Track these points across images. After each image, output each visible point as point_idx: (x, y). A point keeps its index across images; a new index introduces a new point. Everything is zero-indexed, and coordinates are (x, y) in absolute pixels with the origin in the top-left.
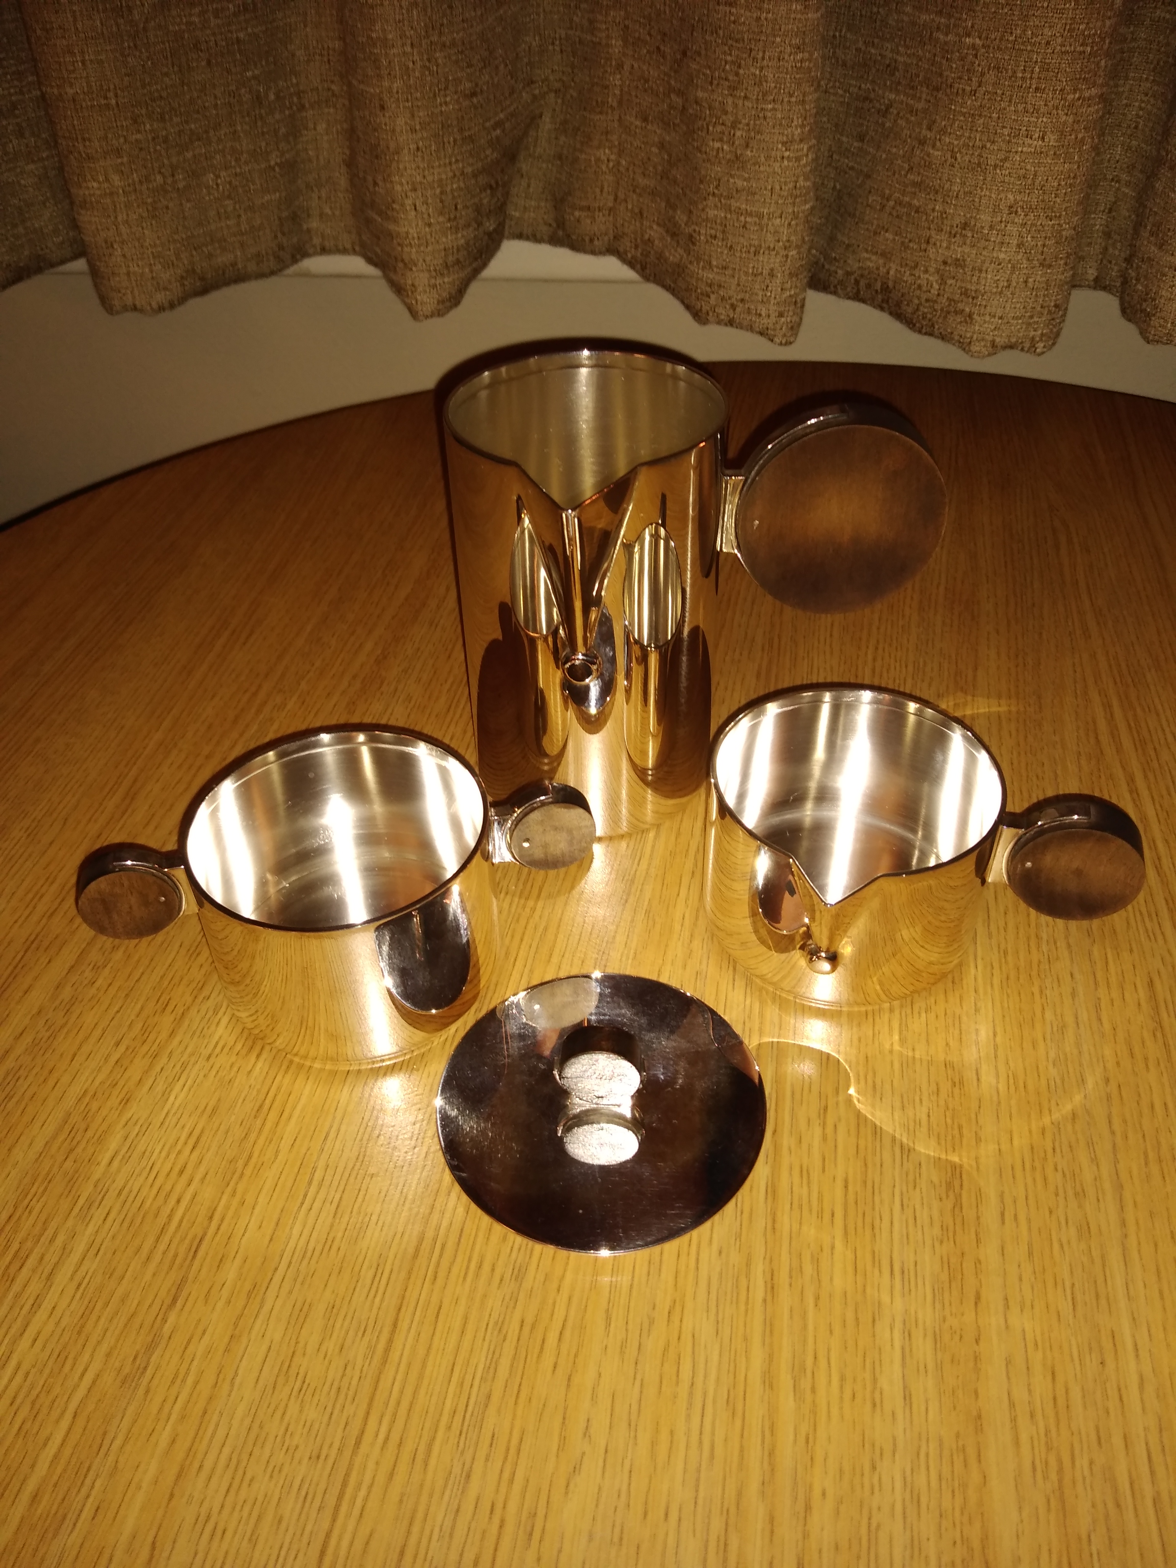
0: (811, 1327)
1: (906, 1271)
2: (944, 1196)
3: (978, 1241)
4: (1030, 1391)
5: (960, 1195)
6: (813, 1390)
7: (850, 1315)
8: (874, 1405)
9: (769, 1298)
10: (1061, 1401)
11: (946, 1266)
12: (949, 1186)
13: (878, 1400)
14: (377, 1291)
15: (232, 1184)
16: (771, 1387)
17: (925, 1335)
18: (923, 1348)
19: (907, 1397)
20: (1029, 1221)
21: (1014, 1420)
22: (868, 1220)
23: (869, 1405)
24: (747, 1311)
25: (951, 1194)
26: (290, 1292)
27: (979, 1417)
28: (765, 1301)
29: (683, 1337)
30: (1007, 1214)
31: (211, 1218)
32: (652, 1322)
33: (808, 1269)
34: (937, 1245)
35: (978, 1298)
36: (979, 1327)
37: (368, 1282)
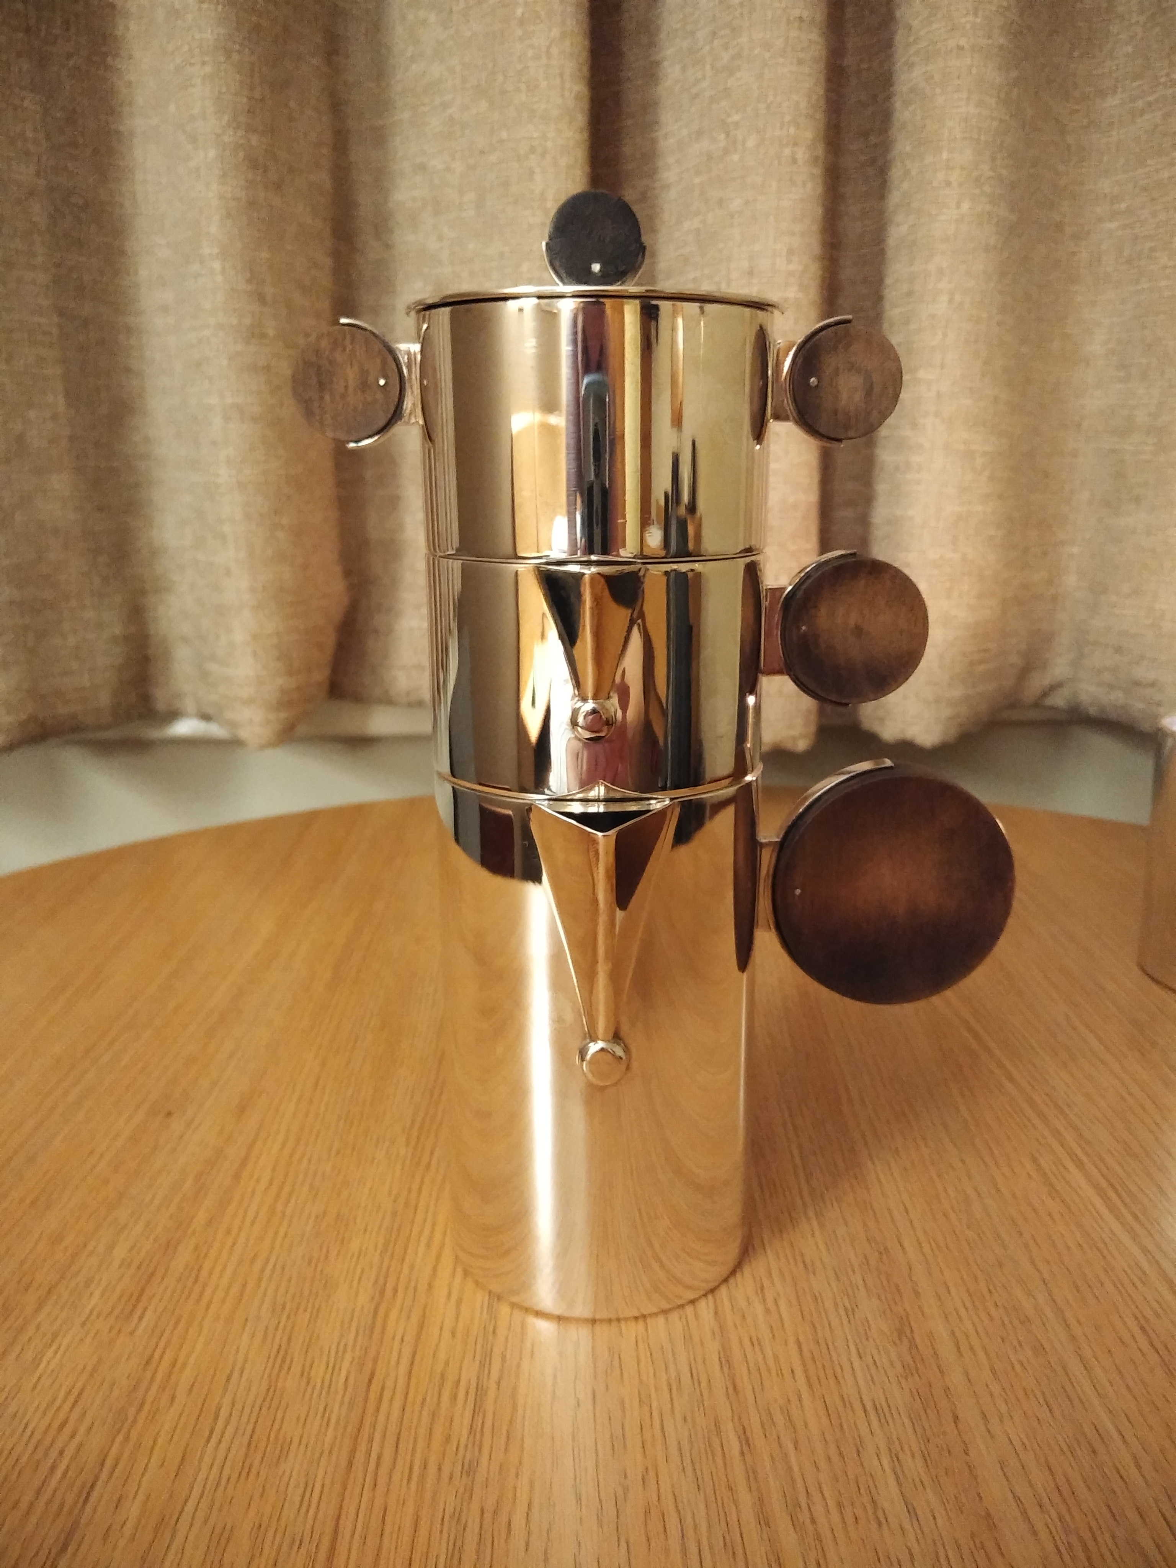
0: (796, 1468)
1: (878, 1406)
2: (898, 1342)
3: (941, 1372)
4: (1031, 1486)
5: (914, 1339)
6: (813, 1521)
7: (833, 1451)
8: (880, 1524)
9: (745, 1448)
10: (1065, 1489)
11: (917, 1397)
12: (900, 1333)
13: (882, 1519)
14: (309, 1505)
15: (125, 1430)
16: (768, 1525)
17: (913, 1456)
18: (914, 1467)
19: (911, 1511)
20: (985, 1349)
21: (1024, 1513)
22: (830, 1372)
23: (874, 1525)
24: (725, 1464)
25: (904, 1338)
26: (206, 1520)
27: (989, 1515)
28: (742, 1453)
29: (663, 1498)
30: (962, 1348)
31: (102, 1464)
32: (626, 1490)
33: (779, 1419)
34: (903, 1381)
35: (956, 1419)
36: (964, 1442)
37: (297, 1499)
